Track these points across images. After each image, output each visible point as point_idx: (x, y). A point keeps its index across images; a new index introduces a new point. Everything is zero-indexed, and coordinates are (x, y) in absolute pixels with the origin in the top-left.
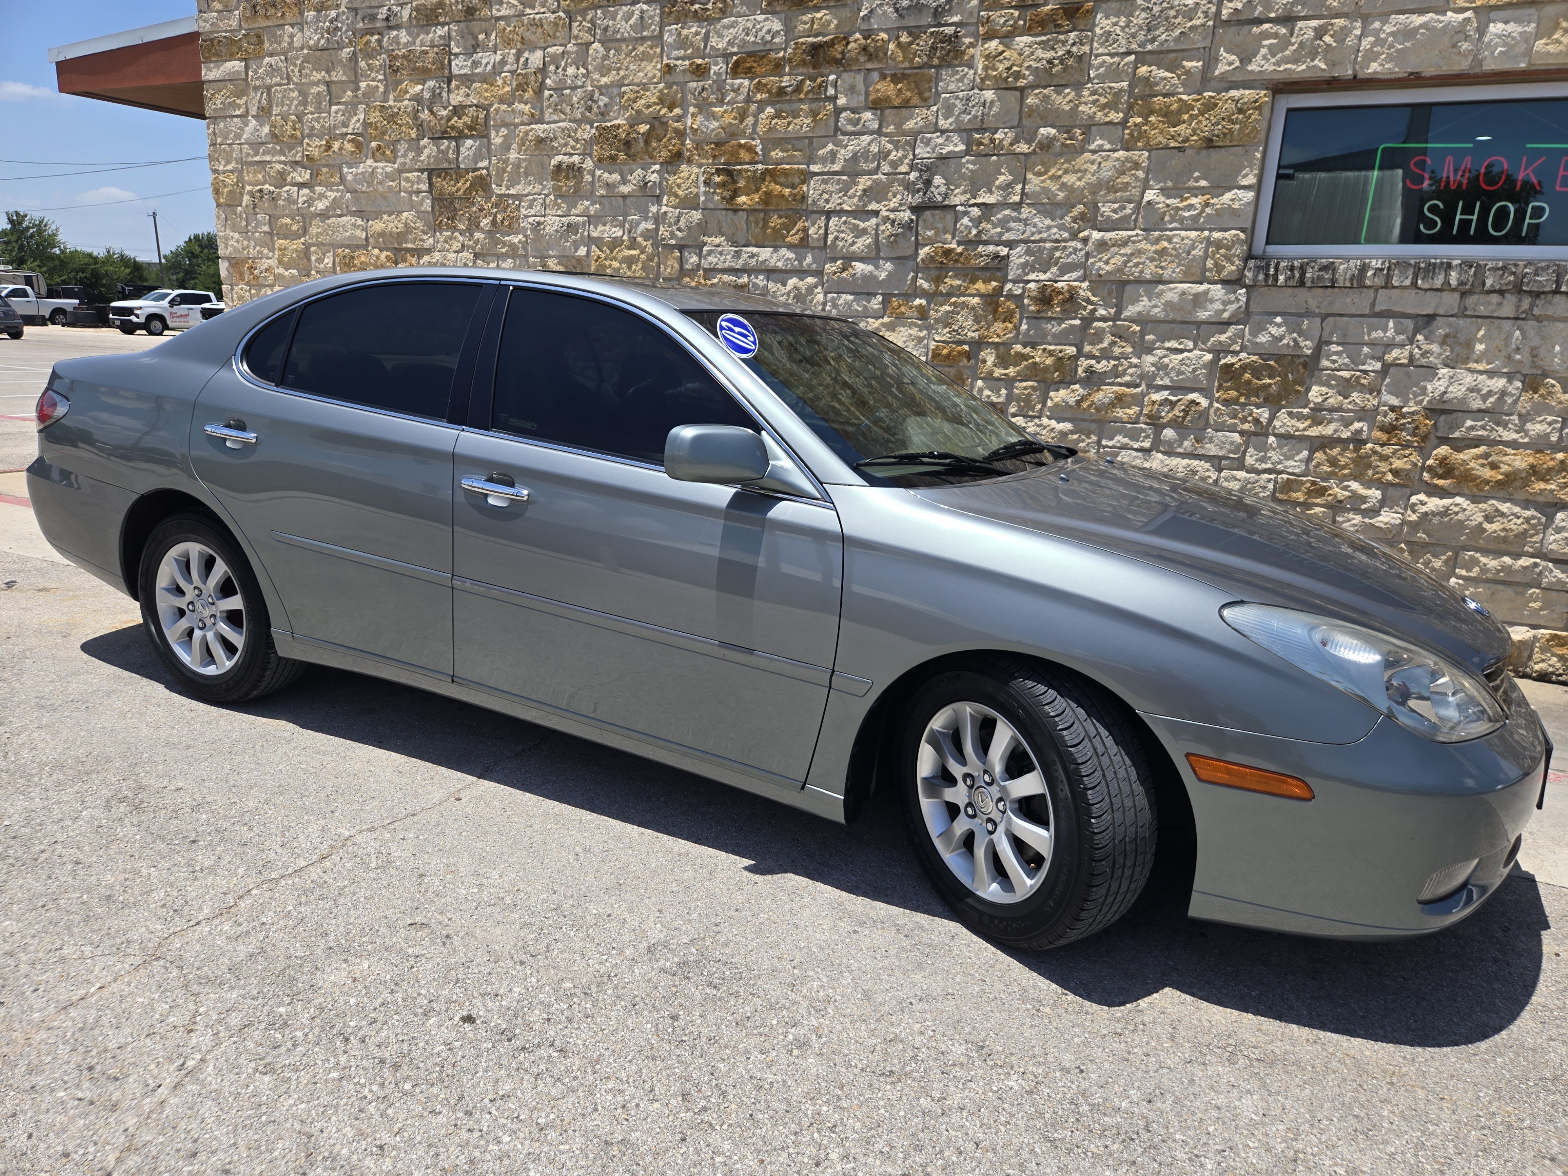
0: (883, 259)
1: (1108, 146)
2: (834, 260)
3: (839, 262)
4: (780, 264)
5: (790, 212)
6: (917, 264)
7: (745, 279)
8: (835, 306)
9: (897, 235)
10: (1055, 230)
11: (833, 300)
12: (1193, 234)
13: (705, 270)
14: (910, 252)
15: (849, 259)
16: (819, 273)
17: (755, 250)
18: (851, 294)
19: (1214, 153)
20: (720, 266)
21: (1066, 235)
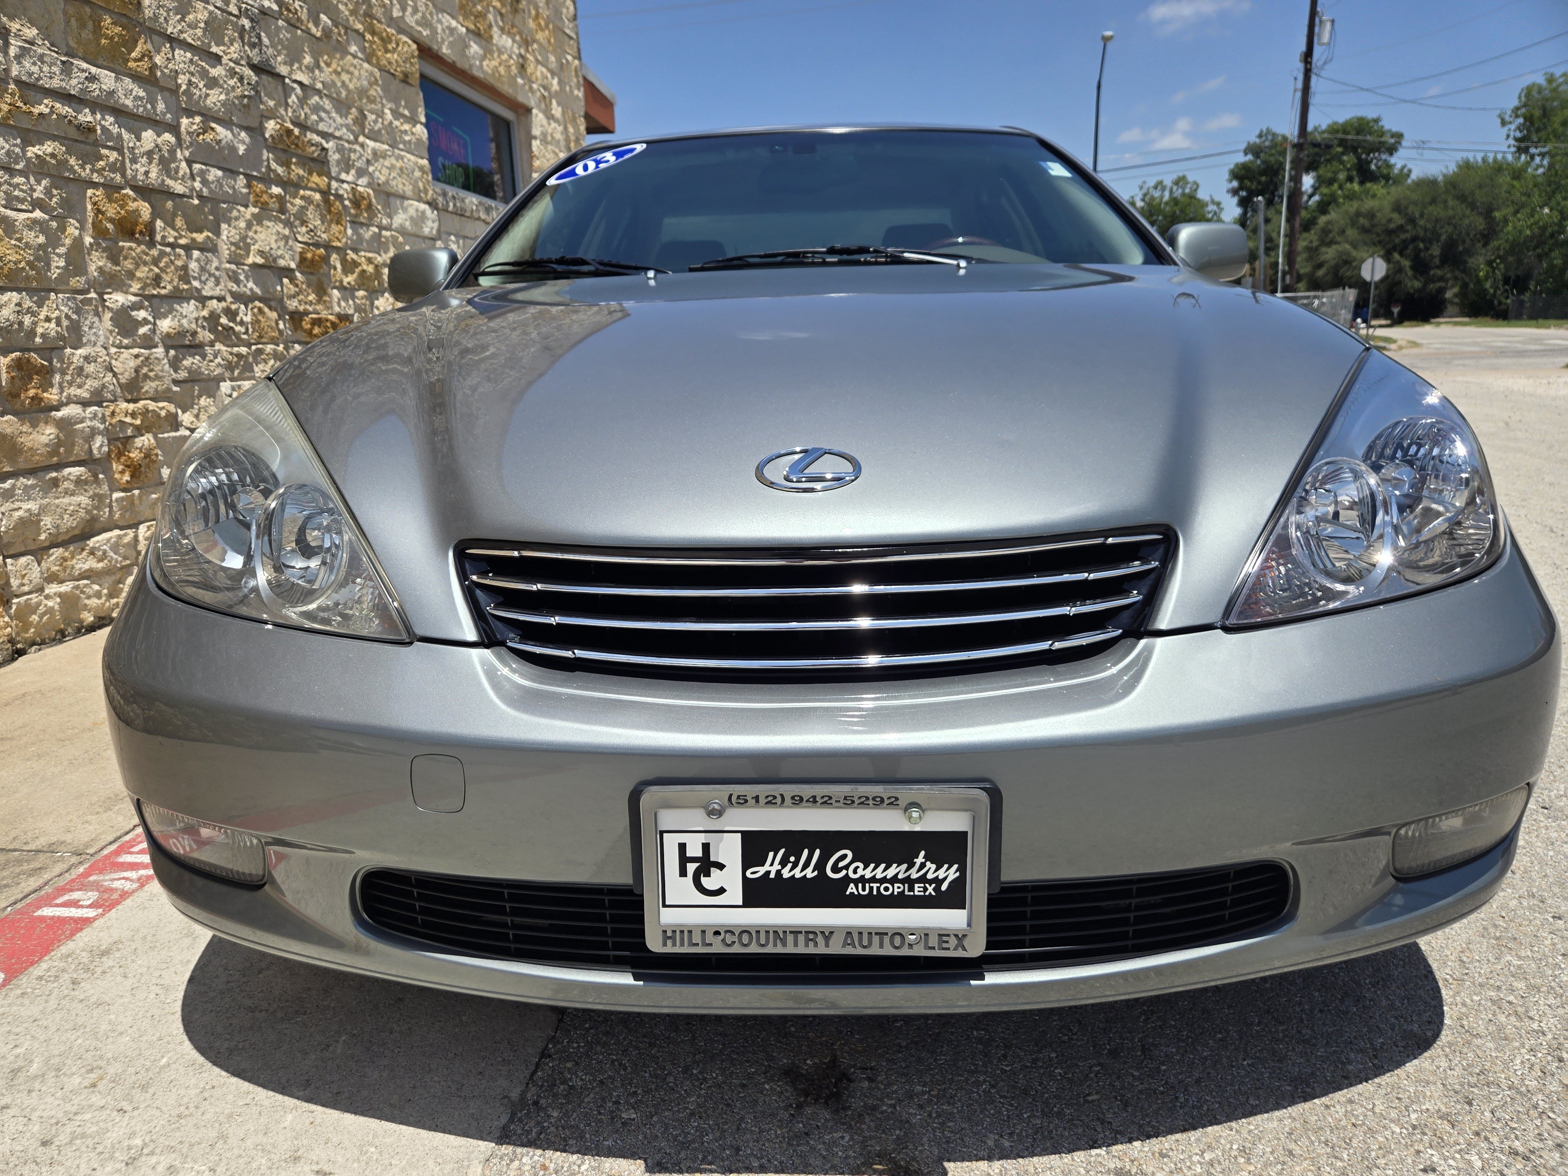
0: (237, 126)
1: (360, 55)
2: (190, 114)
3: (198, 119)
4: (129, 102)
5: (124, 20)
6: (266, 139)
7: (86, 117)
8: (205, 182)
9: (249, 97)
10: (344, 130)
11: (202, 173)
12: (412, 158)
13: (18, 82)
14: (257, 125)
15: (208, 116)
16: (174, 129)
17: (93, 70)
18: (219, 168)
19: (407, 87)
20: (45, 83)
21: (352, 137)
